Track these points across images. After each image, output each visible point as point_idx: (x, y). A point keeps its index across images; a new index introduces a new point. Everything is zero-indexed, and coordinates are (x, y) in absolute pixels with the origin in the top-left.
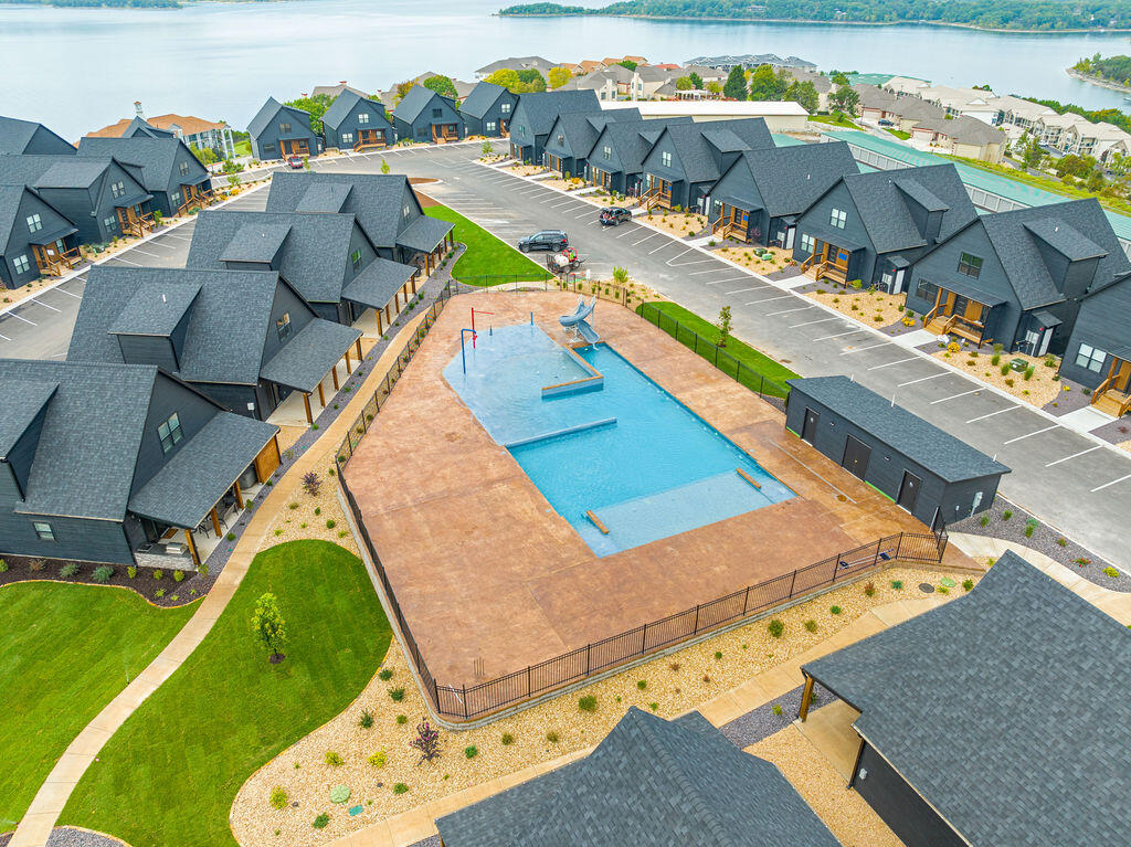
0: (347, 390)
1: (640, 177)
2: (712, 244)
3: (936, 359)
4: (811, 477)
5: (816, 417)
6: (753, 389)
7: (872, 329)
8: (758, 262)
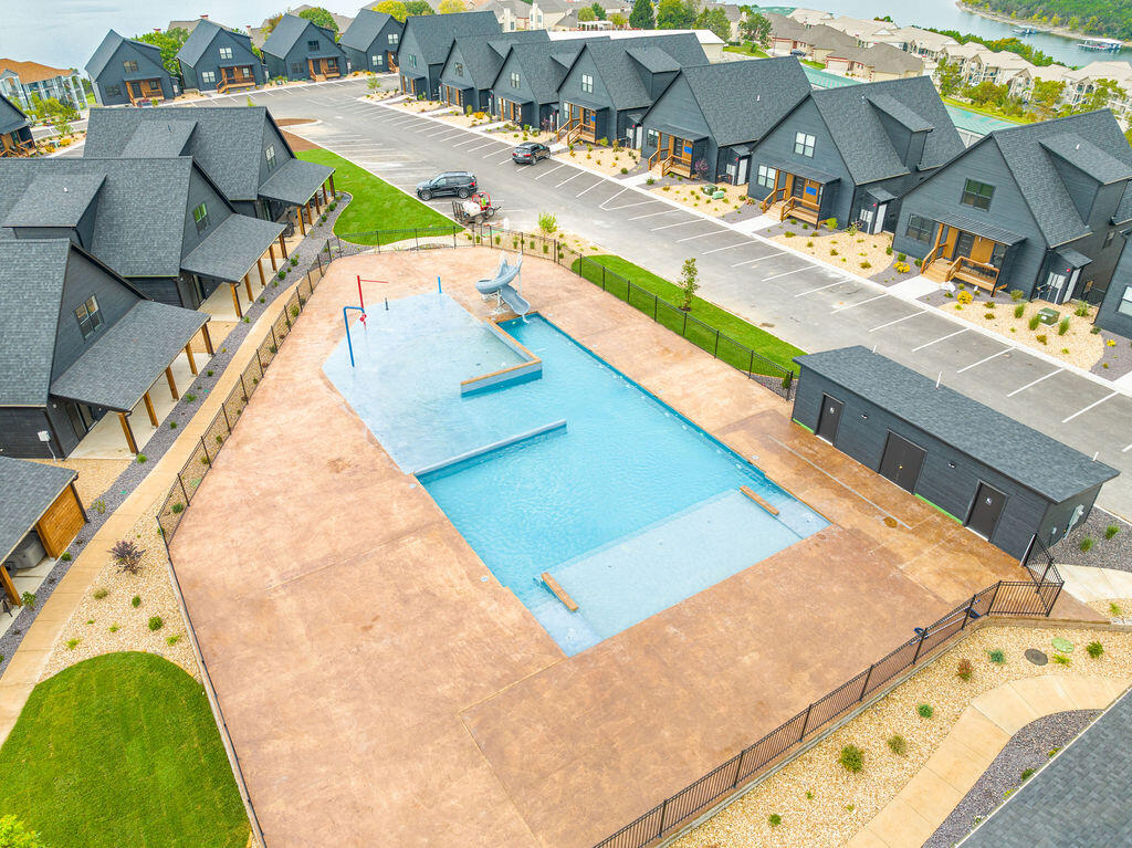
0: (191, 398)
1: (556, 107)
2: (651, 183)
3: (946, 312)
4: (843, 493)
5: (836, 406)
6: (737, 366)
7: (861, 278)
8: (709, 202)
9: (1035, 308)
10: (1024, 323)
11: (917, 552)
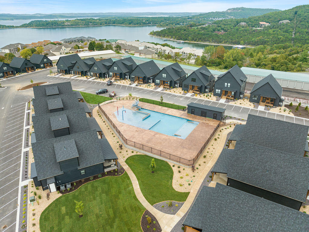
2: (137, 85)
3: (195, 97)
4: (199, 119)
5: (194, 110)
6: (176, 109)
7: (181, 95)
8: (149, 87)
9: (206, 94)
10: (205, 96)
11: (210, 123)
